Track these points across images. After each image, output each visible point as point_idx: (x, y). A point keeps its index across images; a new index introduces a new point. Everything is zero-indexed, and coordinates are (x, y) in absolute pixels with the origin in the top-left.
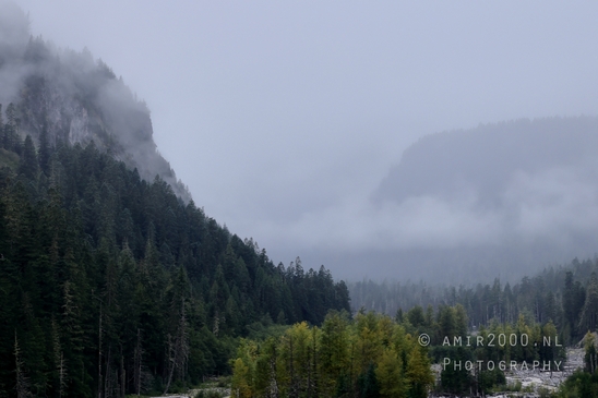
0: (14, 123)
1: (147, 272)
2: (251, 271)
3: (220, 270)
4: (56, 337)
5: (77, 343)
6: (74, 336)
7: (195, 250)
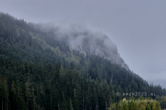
0: (80, 50)
1: (102, 86)
2: (139, 86)
3: (130, 86)
4: (71, 102)
5: (77, 104)
6: (76, 102)
7: (124, 81)
